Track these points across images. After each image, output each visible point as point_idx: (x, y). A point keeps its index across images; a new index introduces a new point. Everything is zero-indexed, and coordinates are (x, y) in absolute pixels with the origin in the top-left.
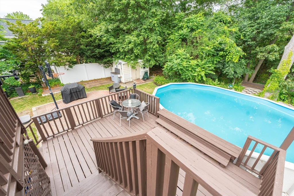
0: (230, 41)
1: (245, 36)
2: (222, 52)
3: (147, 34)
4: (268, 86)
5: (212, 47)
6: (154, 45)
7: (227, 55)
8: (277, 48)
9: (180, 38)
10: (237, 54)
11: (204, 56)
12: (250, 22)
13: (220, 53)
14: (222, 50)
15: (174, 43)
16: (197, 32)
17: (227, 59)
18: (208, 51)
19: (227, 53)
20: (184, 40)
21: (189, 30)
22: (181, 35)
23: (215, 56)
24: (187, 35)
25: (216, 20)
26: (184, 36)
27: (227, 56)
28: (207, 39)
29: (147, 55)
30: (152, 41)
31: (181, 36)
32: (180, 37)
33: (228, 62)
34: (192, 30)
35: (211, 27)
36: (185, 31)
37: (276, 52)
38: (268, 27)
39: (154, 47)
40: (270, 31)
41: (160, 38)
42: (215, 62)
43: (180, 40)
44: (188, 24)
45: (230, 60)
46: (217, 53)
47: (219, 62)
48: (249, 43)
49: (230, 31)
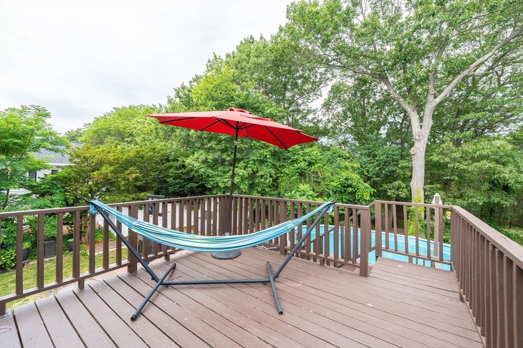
0: (355, 176)
1: (368, 172)
2: (351, 189)
3: (256, 167)
5: (339, 183)
6: (266, 179)
7: (356, 191)
8: (403, 185)
9: (296, 173)
10: (367, 190)
11: (331, 192)
12: (369, 159)
13: (348, 189)
14: (350, 186)
15: (290, 178)
16: (316, 166)
17: (357, 196)
18: (335, 187)
19: (356, 189)
20: (302, 174)
21: (307, 164)
22: (297, 169)
23: (342, 193)
24: (305, 169)
25: (334, 155)
26: (303, 170)
27: (357, 193)
28: (329, 174)
29: (255, 191)
30: (263, 174)
31: (299, 170)
32: (297, 171)
33: (359, 200)
34: (310, 164)
35: (330, 162)
36: (303, 165)
37: (403, 188)
38: (387, 164)
39: (267, 181)
40: (391, 168)
41: (273, 171)
42: (345, 200)
43: (297, 174)
44: (304, 157)
45: (361, 198)
46: (345, 190)
47: (348, 200)
48: (374, 179)
49: (352, 167)
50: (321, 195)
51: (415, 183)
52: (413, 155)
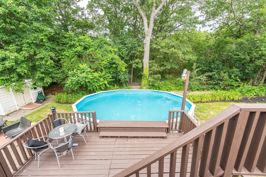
0: (116, 57)
1: (122, 54)
2: (115, 65)
3: (32, 50)
4: (143, 83)
5: (107, 62)
6: (47, 61)
7: (117, 67)
8: (140, 61)
9: (75, 55)
10: (123, 65)
11: (103, 68)
12: (122, 46)
13: (113, 65)
14: (114, 63)
15: (71, 59)
16: (90, 50)
17: (118, 69)
18: (105, 64)
19: (118, 65)
20: (80, 56)
21: (82, 48)
22: (76, 52)
23: (110, 68)
24: (82, 52)
25: (102, 42)
26: (80, 53)
27: (118, 68)
28: (100, 56)
29: (38, 72)
30: (42, 56)
31: (77, 53)
32: (75, 54)
33: (119, 72)
34: (85, 48)
35: (100, 47)
36: (79, 49)
37: (140, 63)
38: (132, 49)
39: (48, 63)
40: (134, 52)
41: (53, 55)
42: (111, 72)
43: (76, 56)
44: (80, 43)
45: (120, 70)
46: (111, 66)
47: (113, 72)
48: (126, 58)
49: (114, 51)
50: (96, 70)
51: (146, 60)
52: (145, 44)
